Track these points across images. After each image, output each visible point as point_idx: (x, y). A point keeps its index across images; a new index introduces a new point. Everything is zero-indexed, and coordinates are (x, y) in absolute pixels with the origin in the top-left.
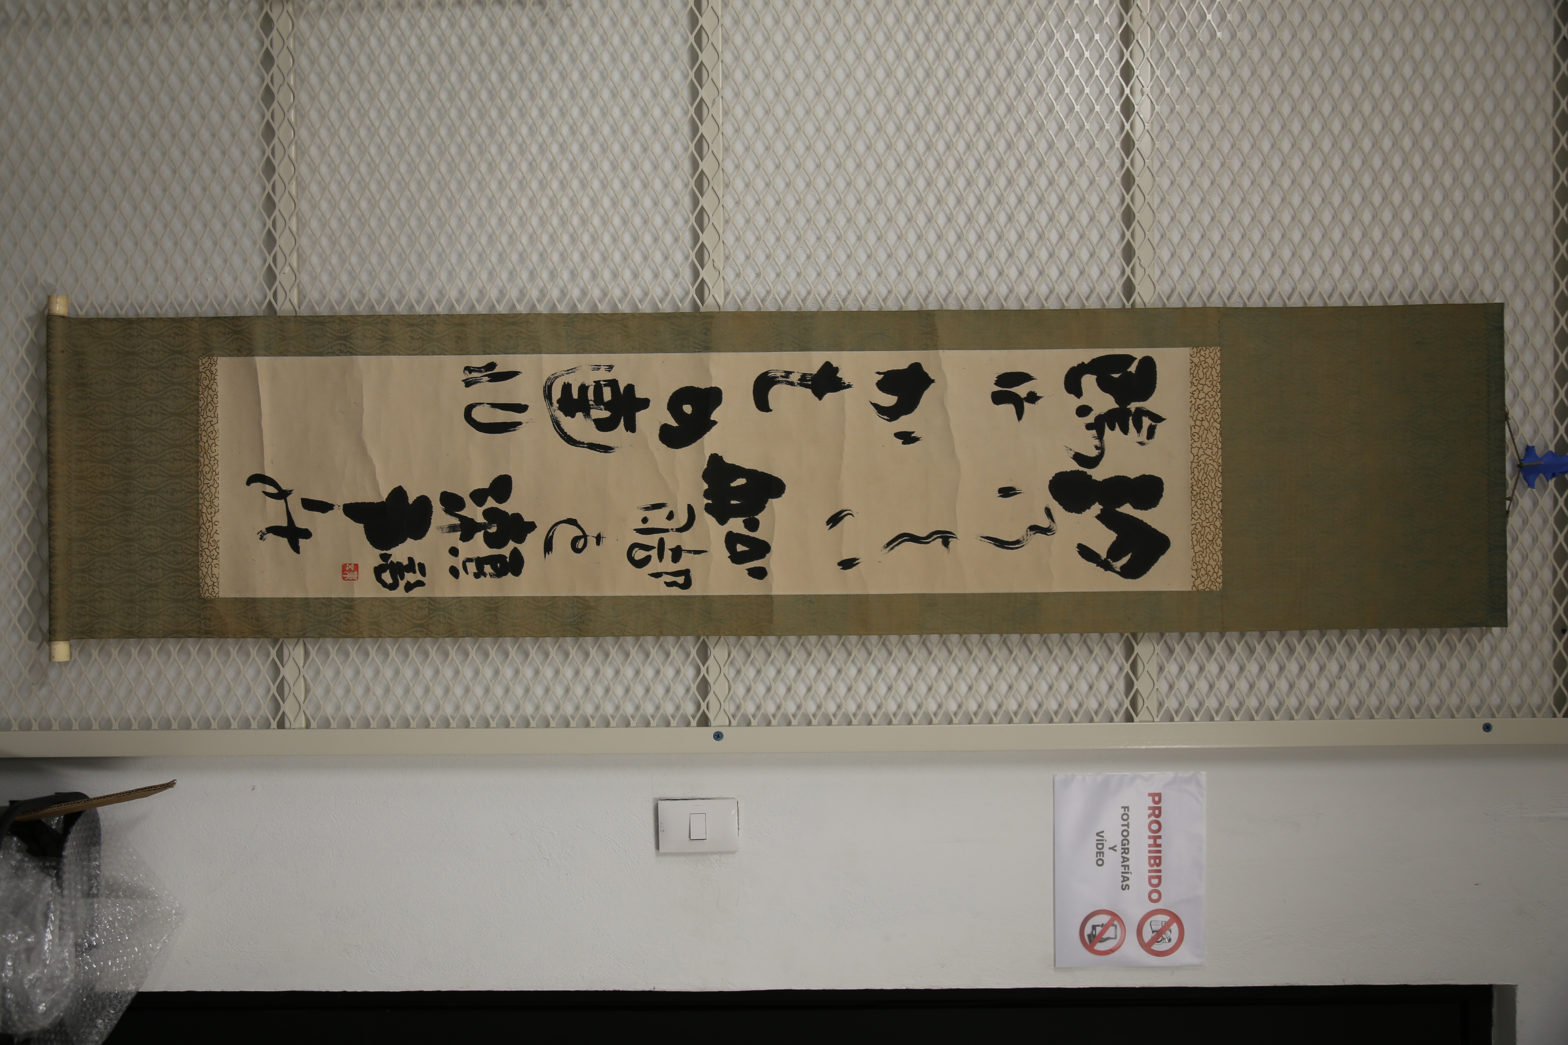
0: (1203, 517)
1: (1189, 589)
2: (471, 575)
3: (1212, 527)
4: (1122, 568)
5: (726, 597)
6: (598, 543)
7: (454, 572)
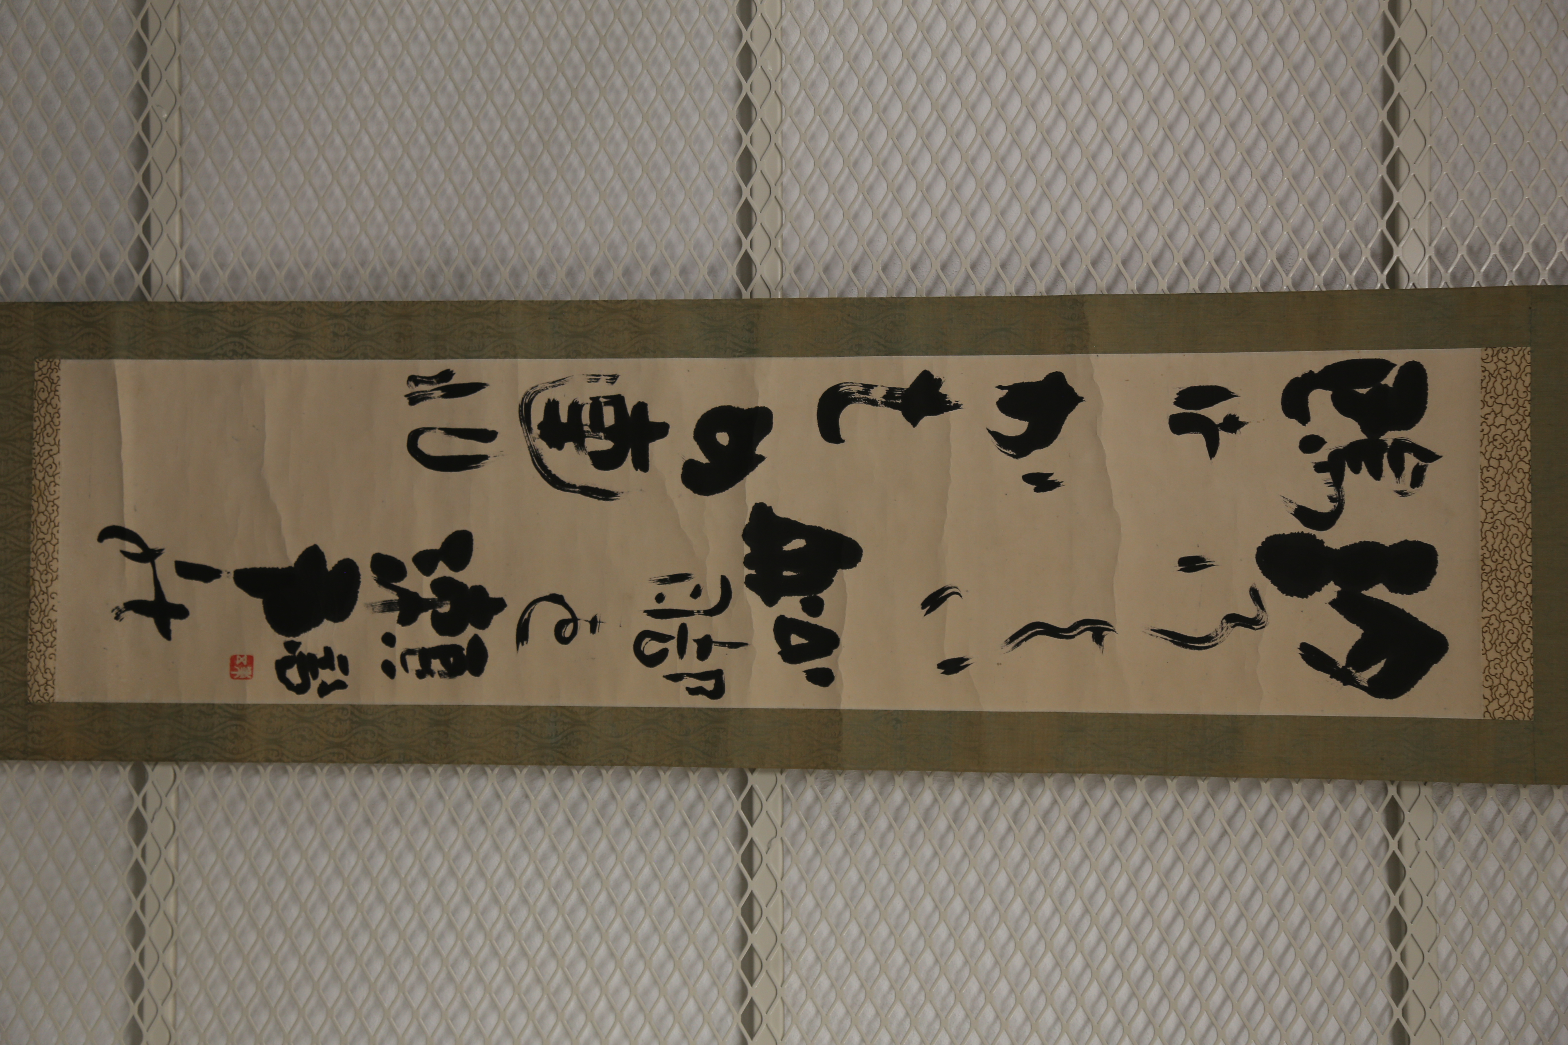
0: (1501, 607)
1: (1479, 716)
2: (412, 674)
3: (1515, 622)
4: (1370, 681)
5: (773, 711)
6: (593, 630)
7: (388, 668)
